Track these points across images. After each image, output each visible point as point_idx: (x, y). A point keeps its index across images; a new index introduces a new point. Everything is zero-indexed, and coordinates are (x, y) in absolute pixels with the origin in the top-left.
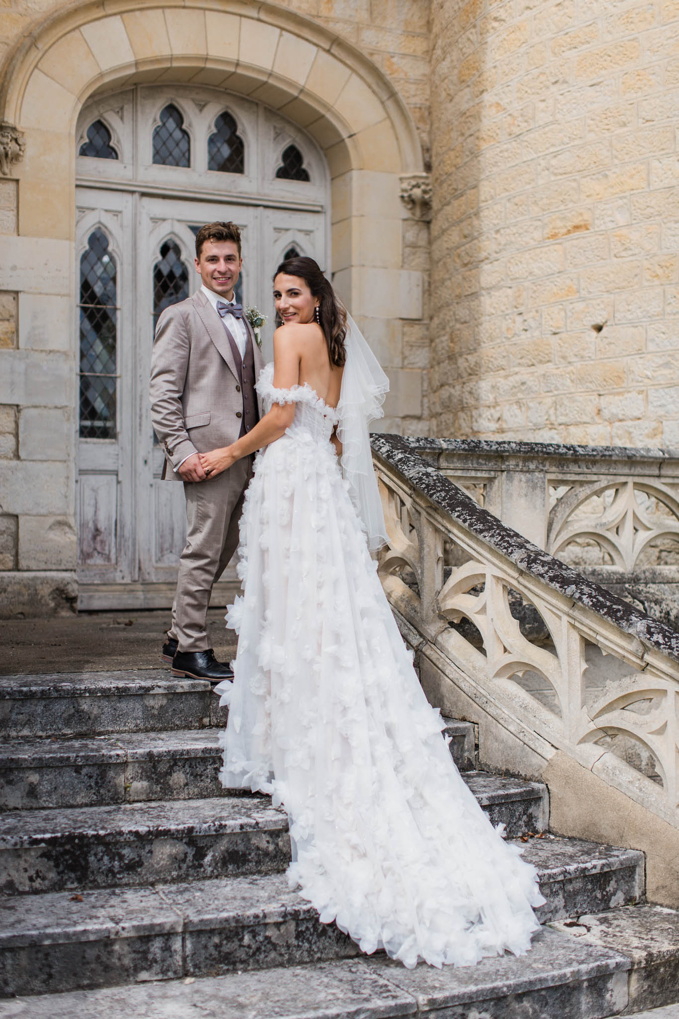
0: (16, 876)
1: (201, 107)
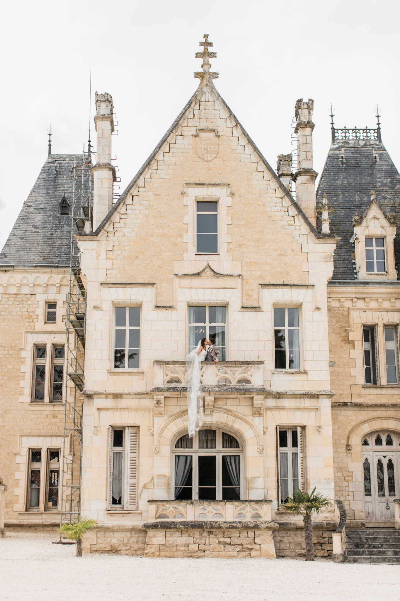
0: (352, 547)
1: (384, 434)
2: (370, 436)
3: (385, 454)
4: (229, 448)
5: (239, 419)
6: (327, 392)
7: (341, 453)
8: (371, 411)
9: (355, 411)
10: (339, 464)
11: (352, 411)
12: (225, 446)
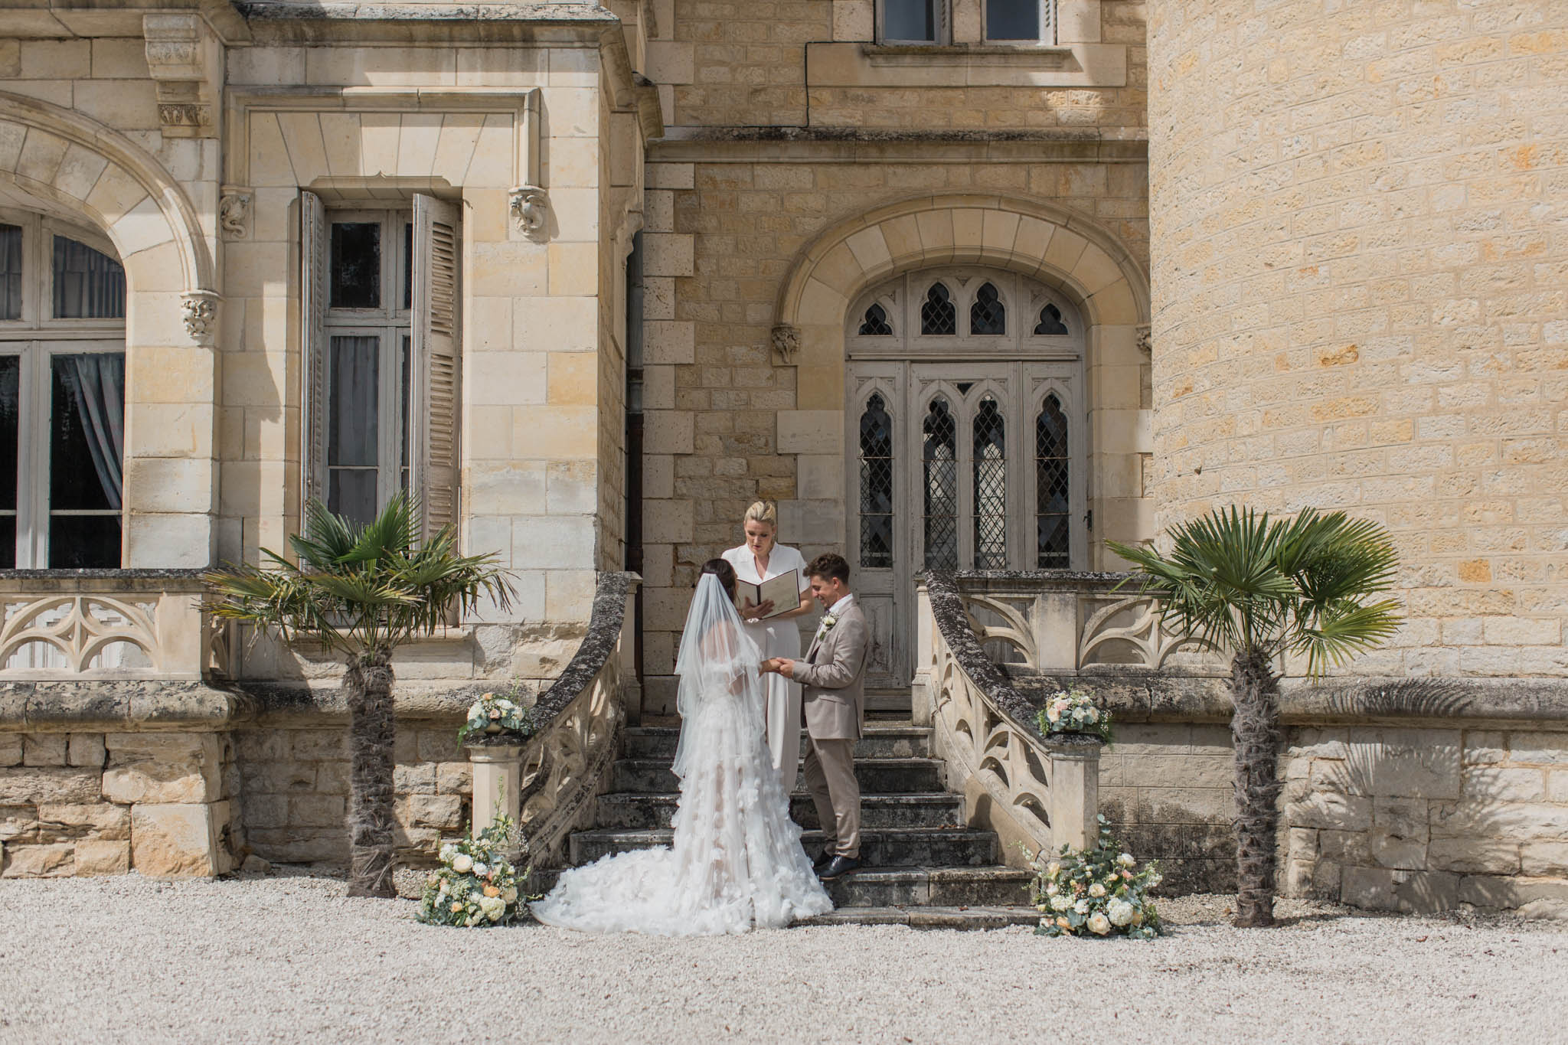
1: (964, 282)
2: (899, 291)
3: (964, 373)
4: (91, 316)
5: (84, 153)
6: (576, 9)
7: (745, 365)
8: (900, 170)
9: (821, 169)
10: (733, 420)
11: (807, 169)
12: (72, 306)
